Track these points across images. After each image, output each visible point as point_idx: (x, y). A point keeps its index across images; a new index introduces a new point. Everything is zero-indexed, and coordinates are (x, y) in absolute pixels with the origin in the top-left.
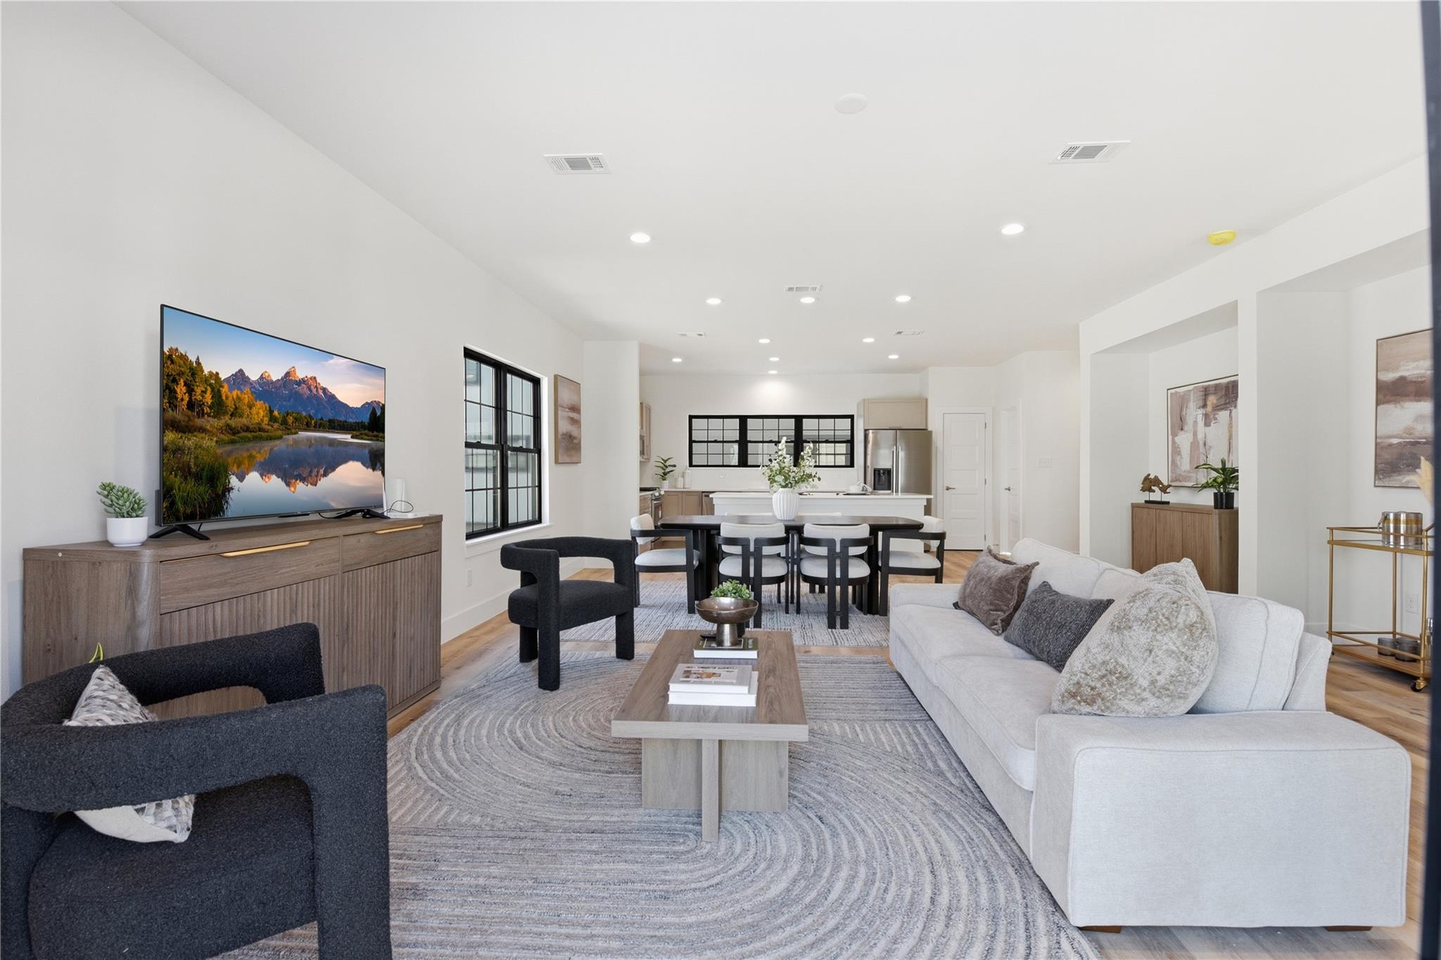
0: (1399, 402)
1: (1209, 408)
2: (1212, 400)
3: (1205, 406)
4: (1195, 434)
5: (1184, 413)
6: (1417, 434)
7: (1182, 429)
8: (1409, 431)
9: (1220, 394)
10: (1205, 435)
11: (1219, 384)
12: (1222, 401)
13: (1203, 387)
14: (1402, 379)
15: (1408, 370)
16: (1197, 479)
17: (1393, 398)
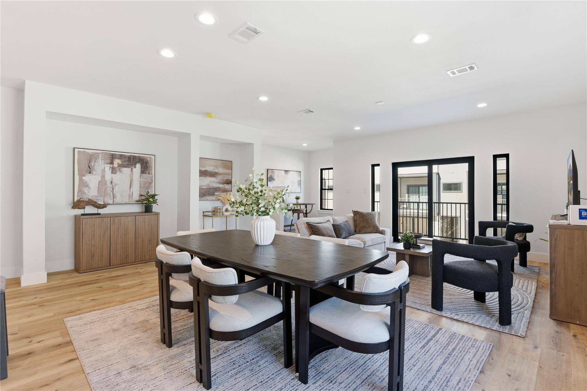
0: (205, 177)
1: (116, 165)
2: (117, 162)
3: (112, 163)
4: (103, 177)
5: (93, 164)
6: (210, 186)
7: (90, 173)
8: (208, 185)
9: (124, 160)
10: (112, 178)
11: (123, 155)
12: (126, 163)
13: (110, 154)
14: (206, 171)
15: (208, 168)
16: (104, 200)
17: (204, 175)
